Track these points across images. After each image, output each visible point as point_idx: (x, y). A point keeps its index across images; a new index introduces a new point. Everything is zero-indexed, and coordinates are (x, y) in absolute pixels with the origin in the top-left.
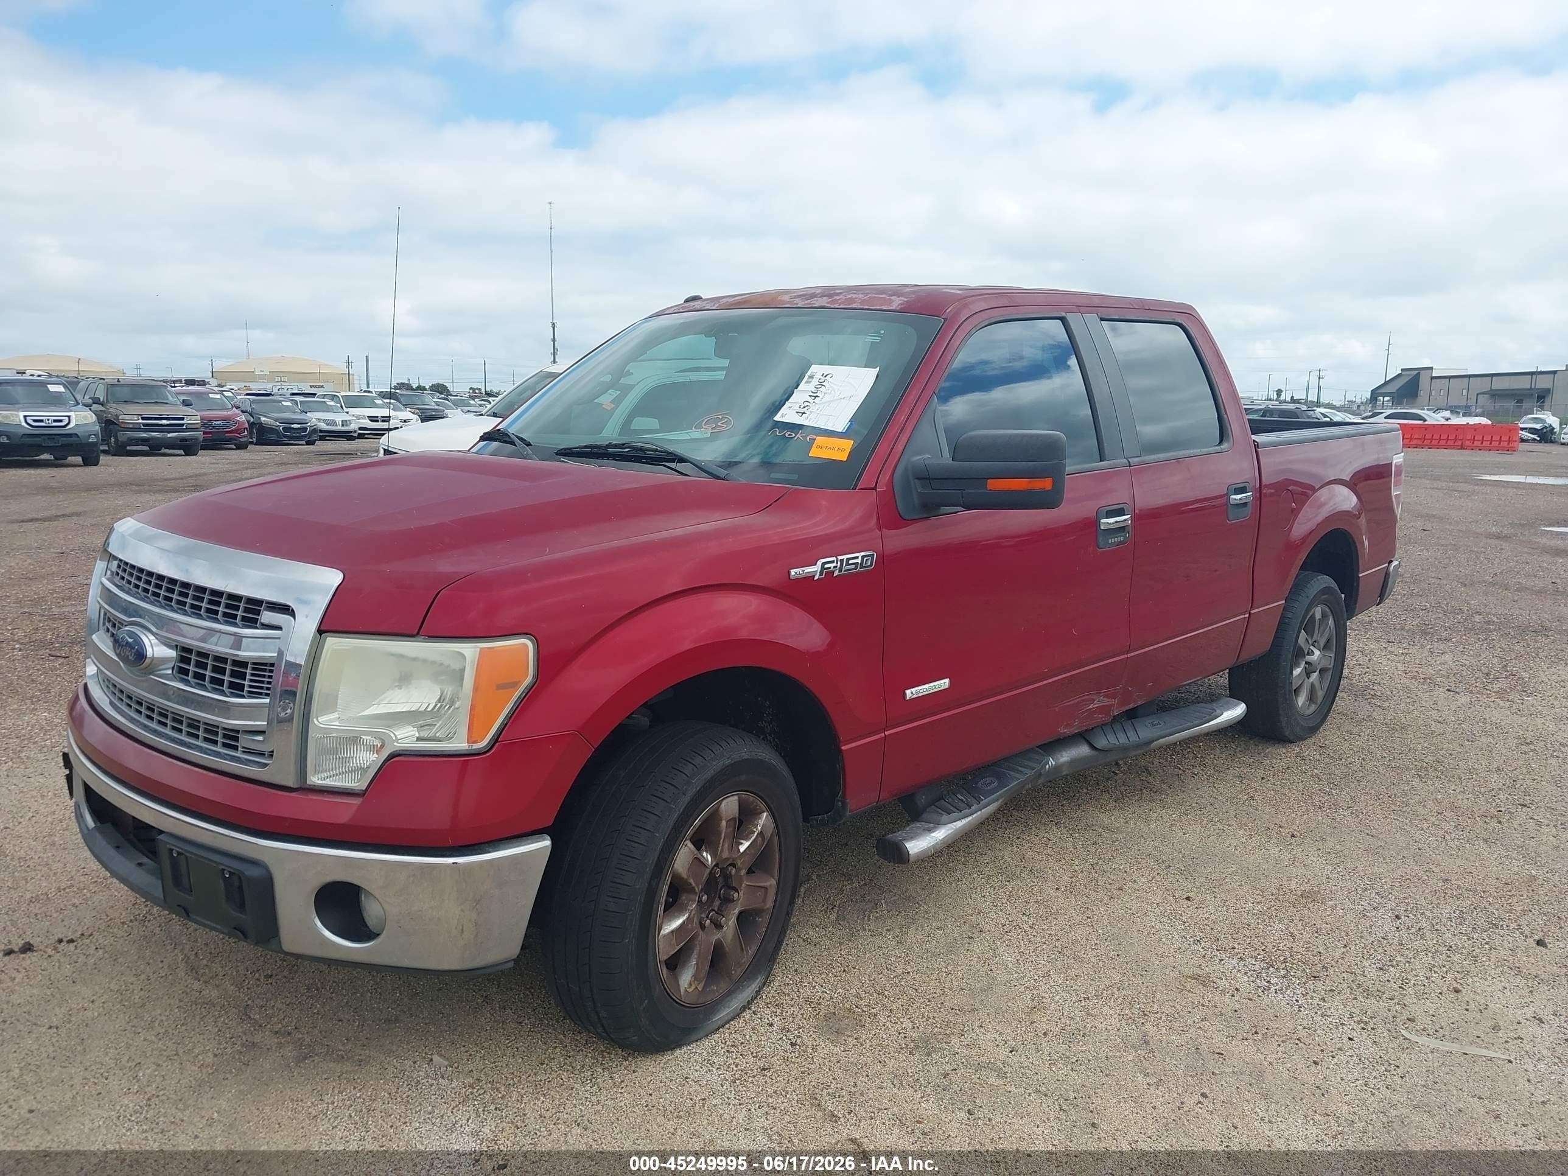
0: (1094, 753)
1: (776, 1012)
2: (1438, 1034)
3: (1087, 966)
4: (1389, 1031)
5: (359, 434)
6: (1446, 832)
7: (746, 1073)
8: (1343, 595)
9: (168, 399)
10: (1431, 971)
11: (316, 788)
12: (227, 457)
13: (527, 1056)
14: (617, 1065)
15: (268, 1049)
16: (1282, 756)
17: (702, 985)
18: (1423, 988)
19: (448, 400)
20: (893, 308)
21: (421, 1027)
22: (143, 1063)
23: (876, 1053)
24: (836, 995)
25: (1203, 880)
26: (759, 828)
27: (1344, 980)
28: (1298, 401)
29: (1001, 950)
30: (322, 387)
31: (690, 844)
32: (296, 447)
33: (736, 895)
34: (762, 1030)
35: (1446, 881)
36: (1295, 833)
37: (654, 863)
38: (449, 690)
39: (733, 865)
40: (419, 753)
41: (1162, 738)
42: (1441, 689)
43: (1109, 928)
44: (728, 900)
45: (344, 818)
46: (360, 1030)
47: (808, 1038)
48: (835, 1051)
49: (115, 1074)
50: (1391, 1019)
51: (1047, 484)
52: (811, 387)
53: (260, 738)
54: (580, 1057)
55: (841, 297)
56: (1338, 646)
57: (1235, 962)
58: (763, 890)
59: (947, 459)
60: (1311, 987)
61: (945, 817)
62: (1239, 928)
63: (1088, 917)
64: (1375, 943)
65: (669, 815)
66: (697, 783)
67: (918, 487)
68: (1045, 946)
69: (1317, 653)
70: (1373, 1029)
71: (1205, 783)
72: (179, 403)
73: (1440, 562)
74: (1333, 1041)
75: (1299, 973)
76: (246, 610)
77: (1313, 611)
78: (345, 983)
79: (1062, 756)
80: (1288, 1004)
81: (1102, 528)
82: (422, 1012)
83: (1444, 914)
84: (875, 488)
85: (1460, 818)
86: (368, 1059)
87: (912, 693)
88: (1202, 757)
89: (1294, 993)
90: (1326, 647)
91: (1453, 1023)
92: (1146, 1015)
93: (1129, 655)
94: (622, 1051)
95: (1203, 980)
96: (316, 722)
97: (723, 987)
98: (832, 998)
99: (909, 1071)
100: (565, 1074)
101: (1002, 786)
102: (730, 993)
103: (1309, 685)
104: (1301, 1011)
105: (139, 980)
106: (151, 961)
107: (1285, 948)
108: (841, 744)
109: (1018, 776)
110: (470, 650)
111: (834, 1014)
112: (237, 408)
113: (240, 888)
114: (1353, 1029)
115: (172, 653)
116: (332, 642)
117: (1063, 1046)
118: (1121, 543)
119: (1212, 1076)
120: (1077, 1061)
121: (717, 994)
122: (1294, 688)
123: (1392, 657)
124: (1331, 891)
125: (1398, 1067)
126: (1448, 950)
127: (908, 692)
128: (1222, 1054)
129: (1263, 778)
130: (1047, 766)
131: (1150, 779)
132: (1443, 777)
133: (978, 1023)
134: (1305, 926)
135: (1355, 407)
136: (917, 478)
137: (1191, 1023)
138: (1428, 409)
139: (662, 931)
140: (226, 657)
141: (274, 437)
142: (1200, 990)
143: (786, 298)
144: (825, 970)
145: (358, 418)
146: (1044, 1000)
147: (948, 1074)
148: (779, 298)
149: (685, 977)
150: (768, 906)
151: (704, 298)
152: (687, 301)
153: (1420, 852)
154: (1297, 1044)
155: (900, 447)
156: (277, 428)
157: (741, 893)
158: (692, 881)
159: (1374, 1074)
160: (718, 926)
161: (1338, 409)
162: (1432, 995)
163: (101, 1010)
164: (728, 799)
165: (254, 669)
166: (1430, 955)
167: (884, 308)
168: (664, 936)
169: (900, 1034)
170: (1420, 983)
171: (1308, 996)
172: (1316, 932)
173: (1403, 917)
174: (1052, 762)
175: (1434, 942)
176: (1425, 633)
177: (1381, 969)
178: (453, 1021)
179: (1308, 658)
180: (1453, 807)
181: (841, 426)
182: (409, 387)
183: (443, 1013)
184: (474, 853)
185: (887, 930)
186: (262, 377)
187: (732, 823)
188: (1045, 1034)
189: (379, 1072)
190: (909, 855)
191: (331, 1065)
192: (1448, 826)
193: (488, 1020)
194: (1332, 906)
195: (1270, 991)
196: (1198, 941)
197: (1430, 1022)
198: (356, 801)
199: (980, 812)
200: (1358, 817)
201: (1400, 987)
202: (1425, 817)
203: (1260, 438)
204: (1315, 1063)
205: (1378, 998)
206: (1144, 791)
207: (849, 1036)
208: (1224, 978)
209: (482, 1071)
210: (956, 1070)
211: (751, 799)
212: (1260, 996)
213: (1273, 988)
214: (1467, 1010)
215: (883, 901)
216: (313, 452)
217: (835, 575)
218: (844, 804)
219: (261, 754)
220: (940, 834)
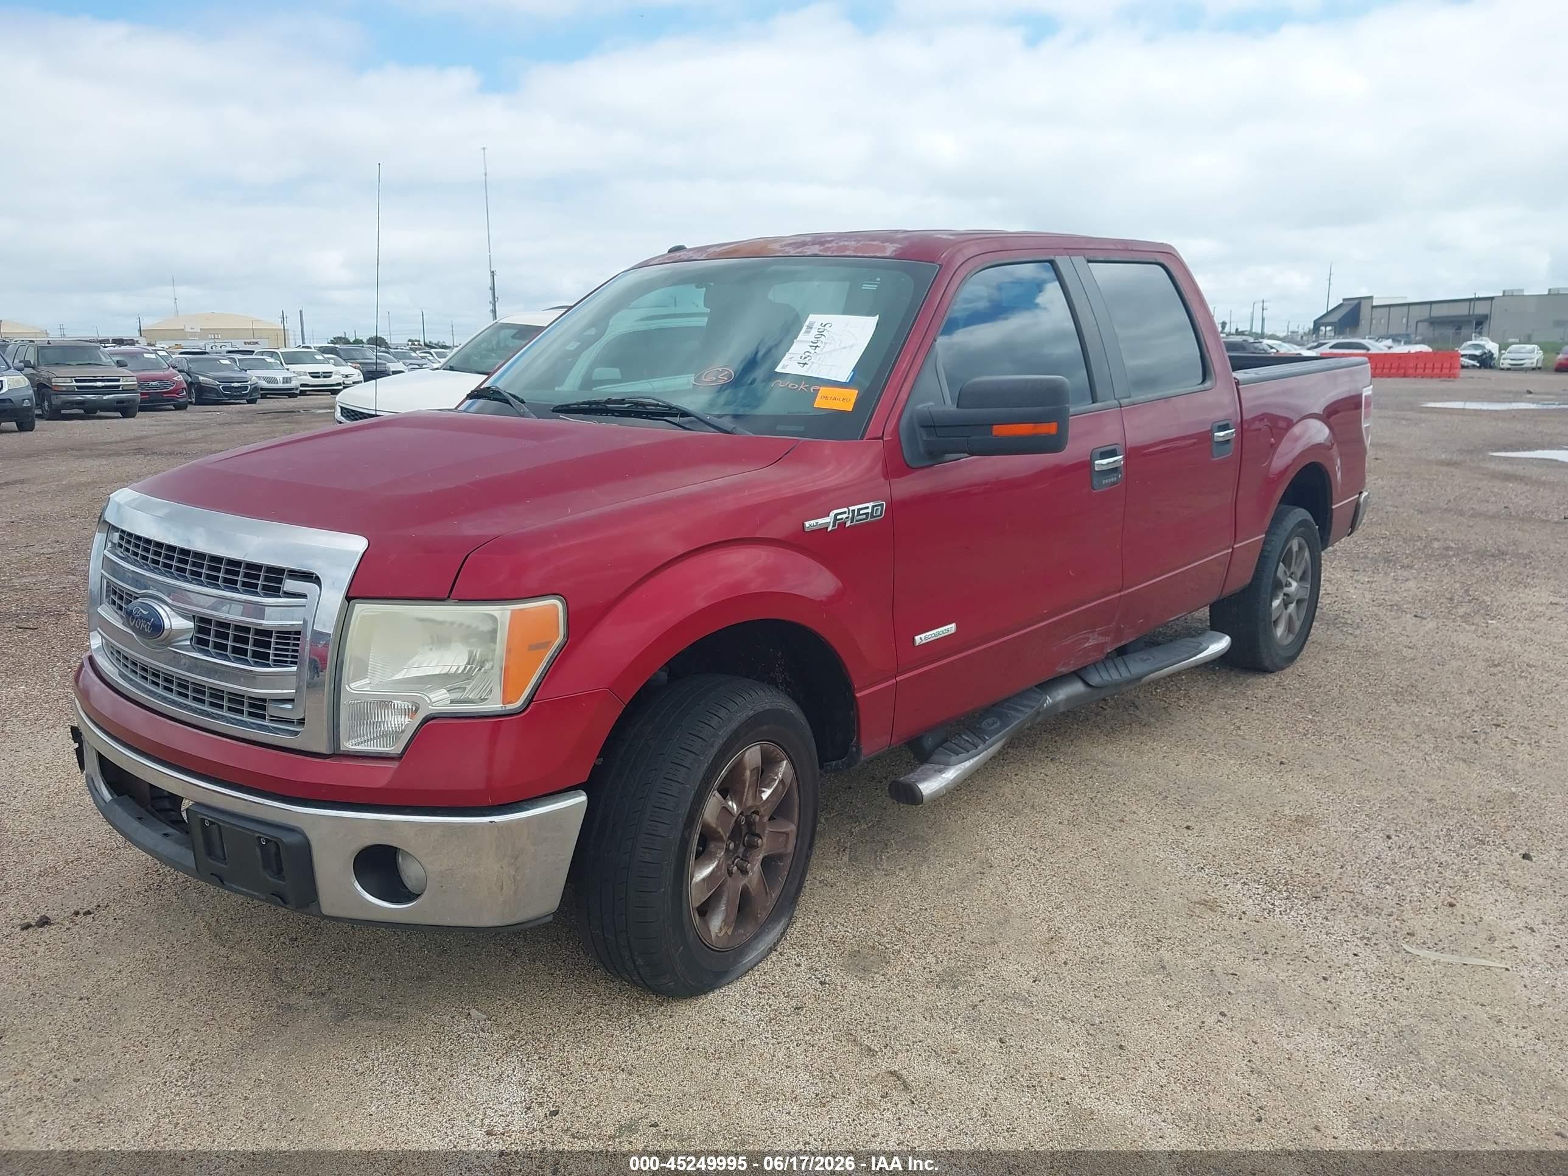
0: (1089, 690)
1: (802, 952)
2: (1439, 947)
3: (1098, 896)
4: (1391, 945)
5: (301, 391)
6: (1426, 754)
7: (781, 1013)
8: (1317, 527)
9: (101, 360)
10: (1425, 887)
11: (351, 754)
12: (168, 418)
13: (563, 1006)
14: (653, 1011)
15: (305, 1010)
16: (1262, 686)
17: (731, 929)
18: (1419, 903)
19: (389, 353)
20: (888, 254)
21: (454, 984)
22: (180, 1029)
23: (904, 988)
24: (858, 934)
25: (1200, 809)
26: (780, 776)
27: (1343, 899)
28: (1242, 333)
29: (1012, 884)
30: (257, 343)
31: (717, 794)
32: (238, 406)
33: (760, 841)
34: (790, 970)
35: (1430, 800)
36: (1284, 760)
37: (687, 813)
38: (478, 653)
39: (756, 812)
40: (453, 715)
41: (1152, 673)
42: (1408, 616)
43: (1115, 859)
44: (751, 847)
45: (382, 782)
46: (393, 988)
47: (837, 976)
48: (864, 988)
49: (154, 1042)
50: (1392, 934)
51: (1052, 428)
52: (811, 337)
53: (289, 706)
54: (615, 1005)
55: (833, 244)
56: (1313, 577)
57: (1239, 886)
58: (785, 835)
59: (950, 406)
60: (1314, 907)
61: (954, 758)
62: (1239, 854)
63: (1093, 849)
64: (1370, 863)
65: (699, 767)
66: (724, 734)
67: (923, 435)
68: (1054, 878)
69: (1294, 584)
70: (1375, 944)
71: (1192, 715)
72: (113, 364)
73: (1395, 491)
74: (1339, 958)
75: (1301, 895)
76: (266, 579)
77: (1290, 543)
78: (371, 943)
79: (1058, 695)
80: (1293, 924)
81: (1096, 469)
82: (452, 968)
83: (1433, 833)
84: (882, 438)
85: (1438, 740)
86: (406, 1016)
87: (921, 638)
88: (1185, 690)
89: (1298, 914)
90: (1302, 579)
91: (1450, 936)
92: (1159, 941)
93: (1122, 593)
94: (656, 997)
95: (1211, 906)
96: (348, 689)
97: (750, 930)
98: (854, 937)
99: (938, 1004)
100: (603, 1021)
101: (1004, 725)
102: (757, 937)
103: (1287, 616)
104: (1306, 930)
105: (163, 948)
106: (172, 929)
107: (1285, 871)
108: (855, 692)
109: (1018, 715)
110: (502, 612)
111: (859, 951)
112: (174, 367)
113: (278, 854)
114: (1356, 945)
115: (190, 625)
116: (361, 609)
117: (1084, 974)
118: (1114, 483)
119: (1229, 996)
120: (1098, 987)
121: (744, 938)
122: (1273, 619)
123: (1359, 585)
124: (1323, 815)
125: (1403, 979)
126: (1439, 866)
127: (917, 638)
128: (1236, 975)
129: (1247, 708)
130: (1045, 705)
131: (1138, 713)
132: (1418, 701)
133: (999, 956)
134: (1302, 850)
135: (1299, 338)
136: (923, 427)
137: (1203, 946)
138: (1369, 338)
139: (694, 879)
140: (249, 626)
141: (213, 396)
142: (1208, 915)
143: (776, 246)
144: (844, 910)
145: (299, 374)
146: (1060, 931)
147: (976, 1006)
148: (769, 247)
149: (716, 923)
150: (788, 851)
151: (688, 247)
152: (670, 251)
153: (1404, 774)
154: (1305, 962)
155: (903, 396)
156: (216, 387)
157: (765, 840)
158: (720, 830)
159: (1381, 987)
160: (744, 872)
161: (1284, 340)
162: (1429, 910)
163: (130, 979)
164: (751, 749)
165: (278, 637)
166: (1423, 872)
167: (878, 255)
168: (697, 884)
169: (925, 968)
170: (1416, 899)
171: (1312, 916)
172: (1313, 855)
173: (1393, 837)
174: (1049, 700)
175: (1426, 859)
176: (1388, 561)
177: (1378, 887)
178: (485, 976)
179: (1286, 590)
180: (1430, 729)
181: (844, 376)
182: (346, 341)
183: (473, 969)
184: (513, 811)
185: (900, 869)
186: (194, 334)
187: (755, 771)
188: (1065, 963)
189: (419, 1028)
190: (922, 796)
191: (371, 1023)
192: (1428, 747)
193: (520, 973)
194: (1325, 829)
195: (1275, 913)
196: (1202, 868)
197: (1429, 936)
198: (394, 765)
199: (985, 752)
200: (1341, 742)
201: (1397, 904)
202: (1405, 740)
203: (1240, 375)
204: (1325, 979)
205: (1377, 915)
206: (1133, 725)
207: (876, 973)
208: (1230, 903)
209: (520, 1022)
210: (983, 1001)
211: (772, 748)
212: (1265, 918)
213: (1277, 910)
214: (1463, 923)
215: (892, 841)
216: (255, 411)
217: (847, 526)
218: (858, 749)
219: (290, 722)
220: (951, 775)
